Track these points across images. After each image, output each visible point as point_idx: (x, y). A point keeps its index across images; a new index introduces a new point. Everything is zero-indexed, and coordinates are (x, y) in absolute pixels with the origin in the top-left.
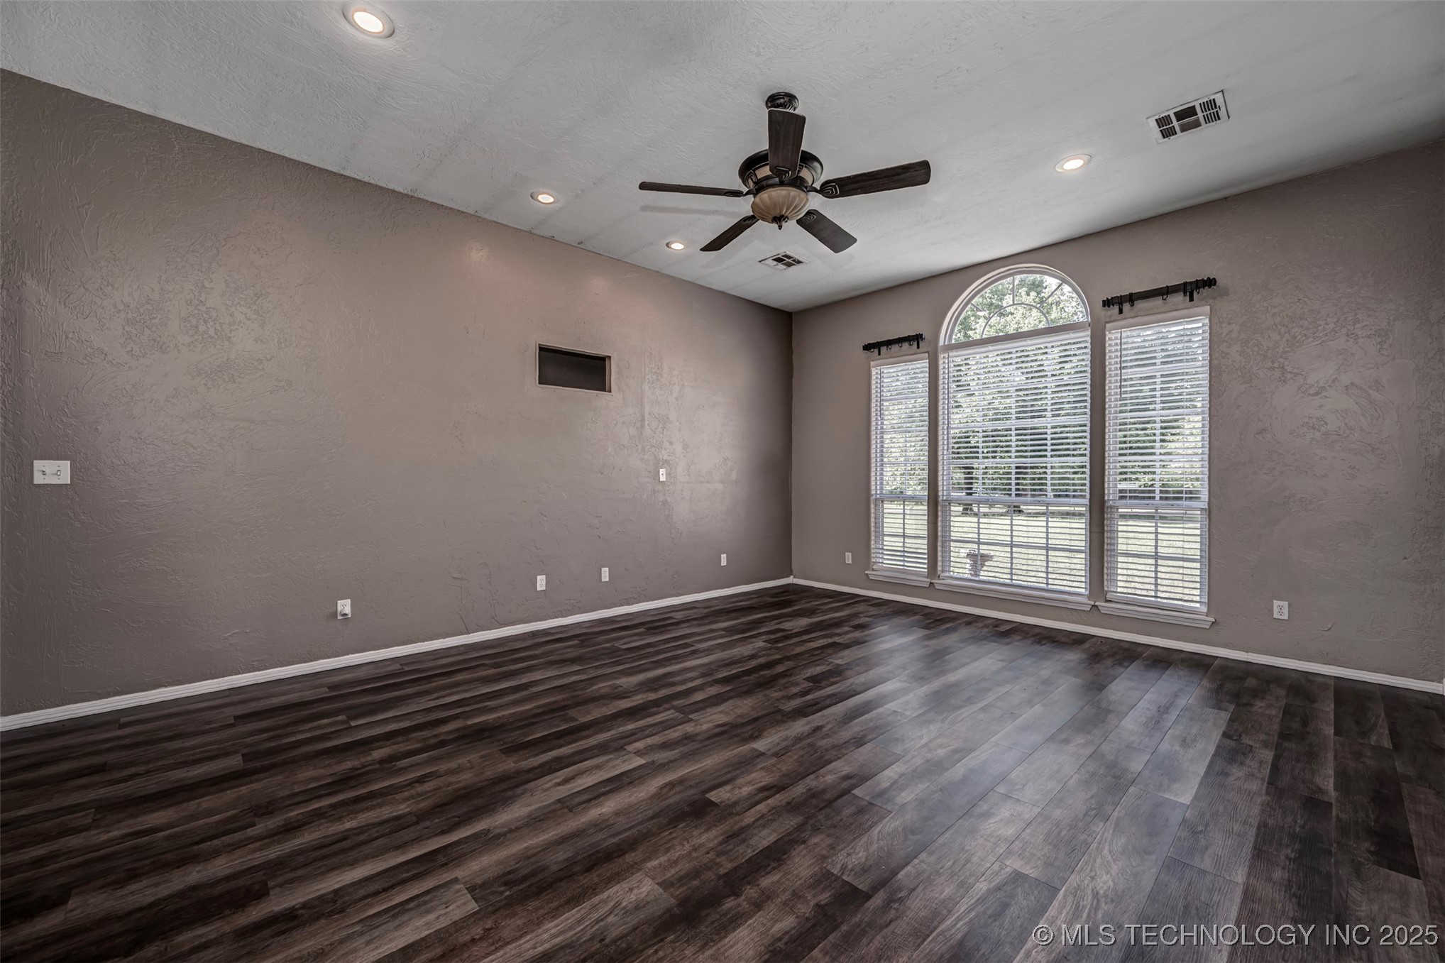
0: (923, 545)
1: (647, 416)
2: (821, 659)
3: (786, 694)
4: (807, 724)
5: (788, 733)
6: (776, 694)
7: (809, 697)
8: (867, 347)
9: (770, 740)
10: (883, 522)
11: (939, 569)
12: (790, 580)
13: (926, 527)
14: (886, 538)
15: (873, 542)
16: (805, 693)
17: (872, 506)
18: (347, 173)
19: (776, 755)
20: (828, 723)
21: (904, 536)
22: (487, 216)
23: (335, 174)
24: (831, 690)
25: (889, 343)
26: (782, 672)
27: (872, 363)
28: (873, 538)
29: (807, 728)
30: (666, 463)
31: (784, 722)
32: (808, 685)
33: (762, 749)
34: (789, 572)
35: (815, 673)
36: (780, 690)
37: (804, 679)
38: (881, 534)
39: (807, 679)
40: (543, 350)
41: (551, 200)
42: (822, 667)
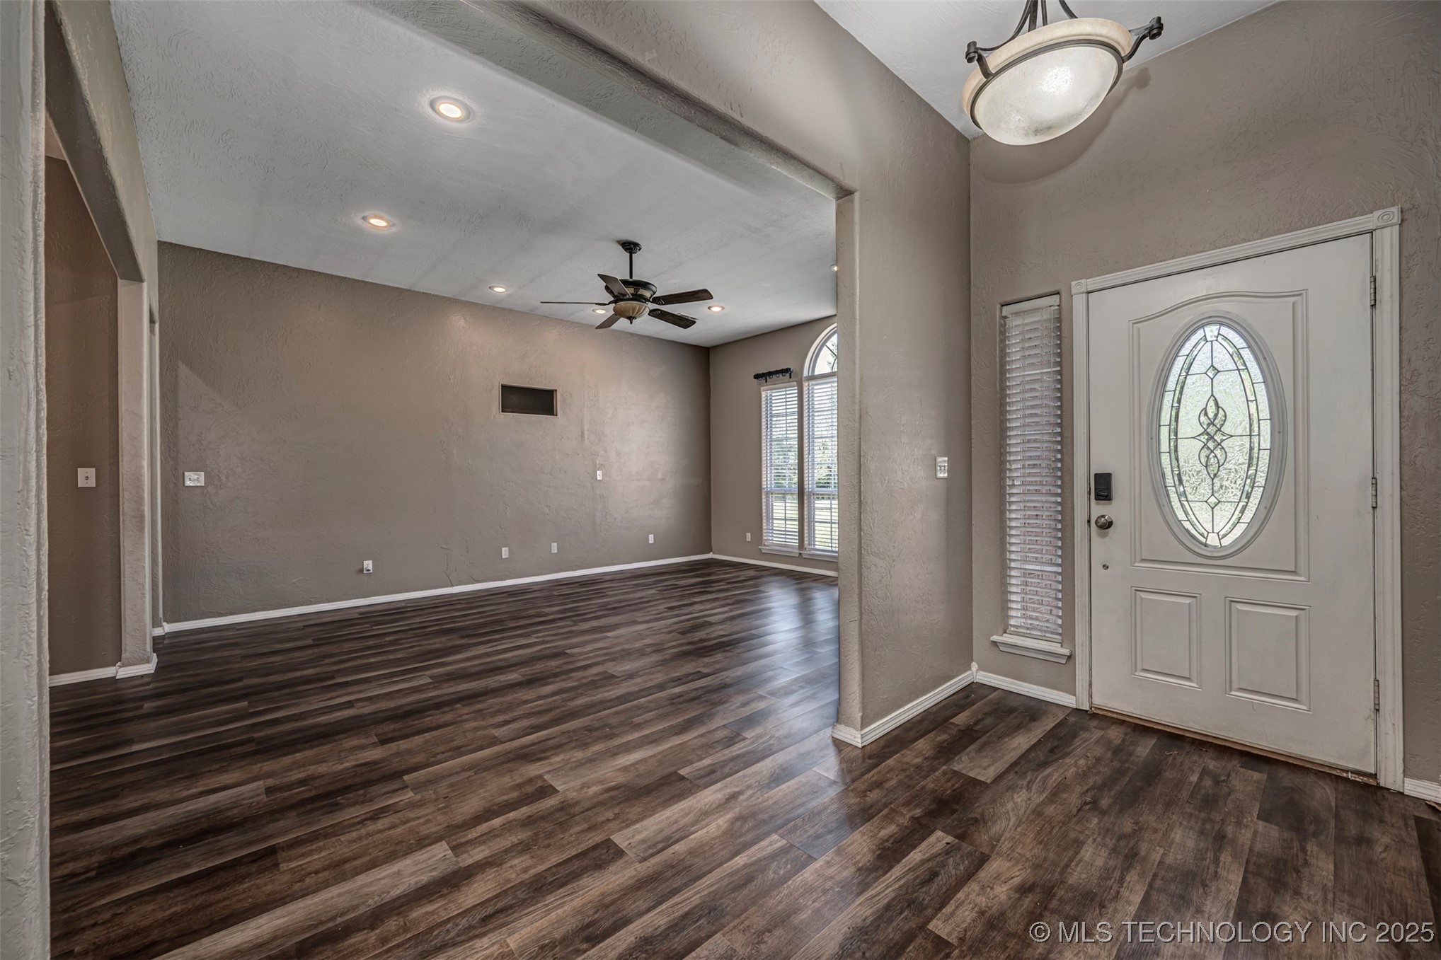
0: (794, 526)
1: (586, 433)
8: (757, 377)
10: (772, 509)
11: (806, 542)
12: (710, 556)
13: (797, 512)
14: (775, 521)
15: (764, 524)
17: (764, 497)
18: (367, 280)
21: (785, 520)
22: (463, 299)
23: (359, 281)
25: (770, 374)
27: (762, 388)
28: (764, 521)
30: (601, 467)
34: (709, 550)
38: (771, 518)
40: (503, 387)
41: (503, 290)
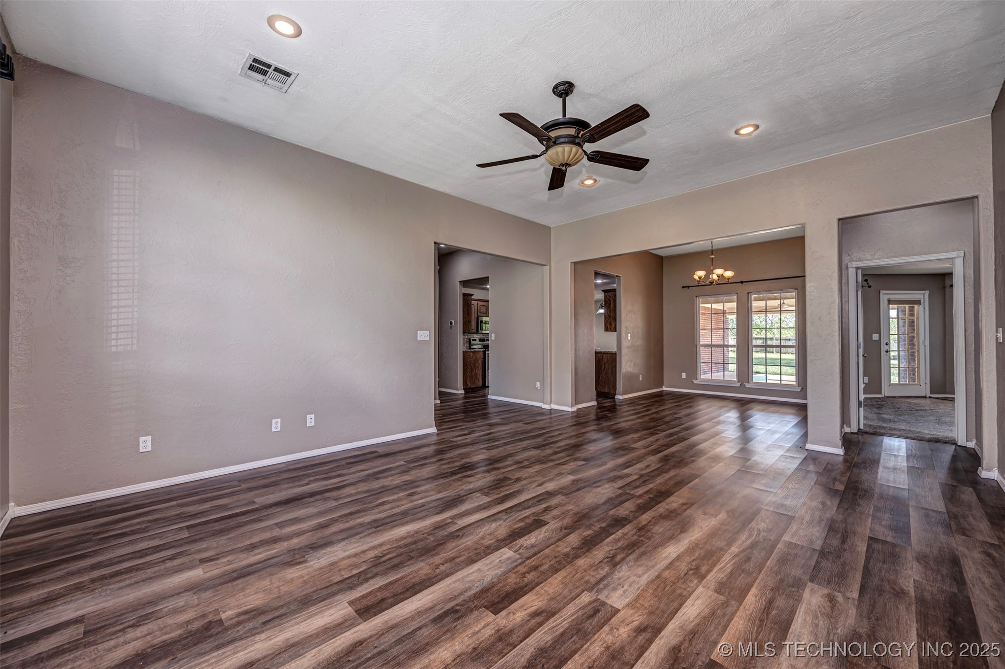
2: (528, 558)
3: (563, 508)
4: (546, 487)
5: (557, 483)
6: (570, 508)
7: (544, 506)
9: (566, 480)
16: (547, 509)
19: (562, 474)
20: (533, 488)
24: (526, 512)
26: (570, 534)
29: (547, 485)
31: (561, 489)
32: (546, 518)
33: (569, 476)
35: (537, 532)
36: (568, 511)
37: (548, 523)
39: (546, 523)
42: (528, 542)
